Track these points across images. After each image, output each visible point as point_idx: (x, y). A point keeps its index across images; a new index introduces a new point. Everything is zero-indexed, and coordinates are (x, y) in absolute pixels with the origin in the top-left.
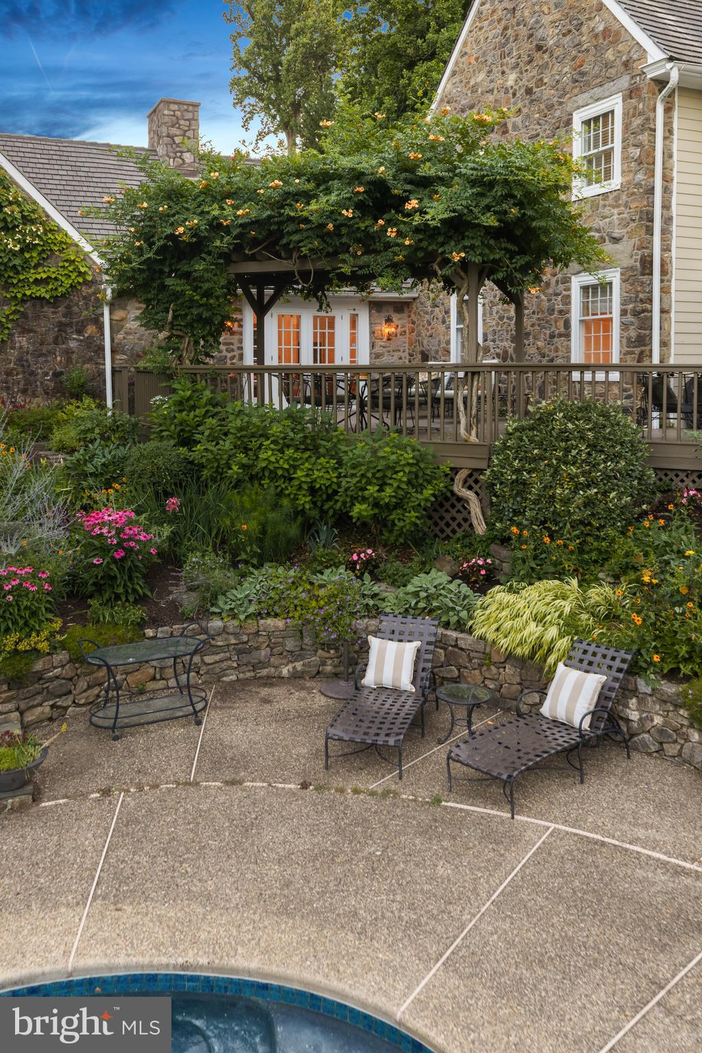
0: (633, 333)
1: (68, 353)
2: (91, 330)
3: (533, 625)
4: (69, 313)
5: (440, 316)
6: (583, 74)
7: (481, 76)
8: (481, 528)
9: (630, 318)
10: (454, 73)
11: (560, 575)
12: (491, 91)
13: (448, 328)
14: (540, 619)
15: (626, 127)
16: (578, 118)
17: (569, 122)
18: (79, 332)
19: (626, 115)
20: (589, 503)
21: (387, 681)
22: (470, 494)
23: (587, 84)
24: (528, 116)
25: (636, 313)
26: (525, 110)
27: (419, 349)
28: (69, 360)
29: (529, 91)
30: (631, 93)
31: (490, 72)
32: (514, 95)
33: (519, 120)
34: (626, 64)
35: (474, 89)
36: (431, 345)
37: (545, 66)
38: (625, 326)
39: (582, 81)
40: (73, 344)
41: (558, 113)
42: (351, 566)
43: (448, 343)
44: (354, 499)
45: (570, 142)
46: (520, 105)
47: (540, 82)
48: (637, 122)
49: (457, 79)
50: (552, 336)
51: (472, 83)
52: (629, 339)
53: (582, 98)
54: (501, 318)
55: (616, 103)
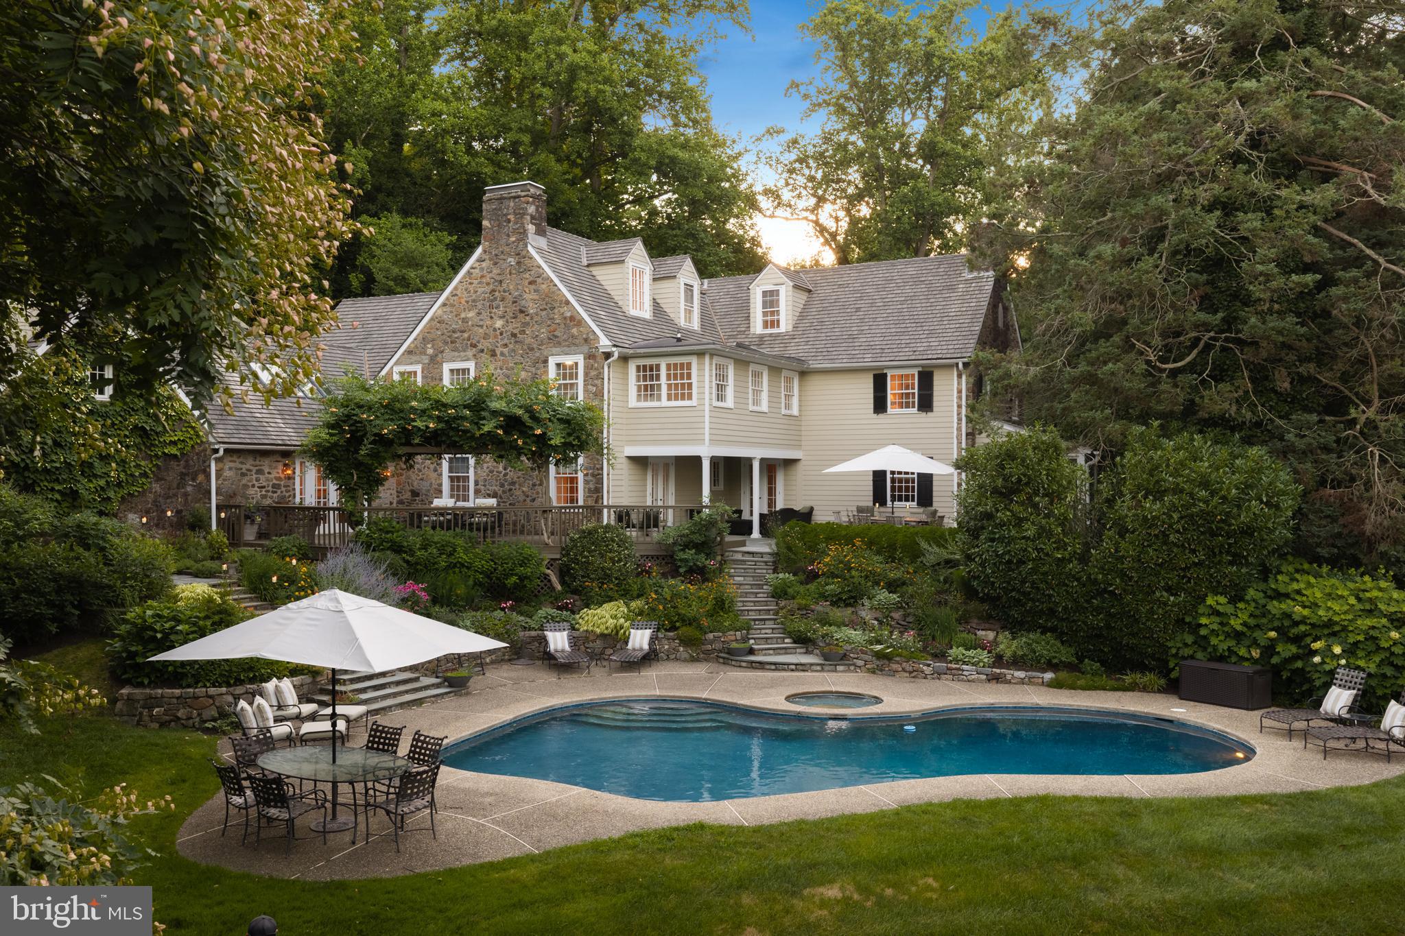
0: (592, 486)
1: (186, 495)
2: (201, 478)
3: (611, 621)
4: (187, 466)
5: (432, 467)
6: (556, 337)
7: (471, 314)
8: (559, 588)
9: (590, 478)
10: (444, 305)
11: (611, 599)
12: (481, 326)
13: (441, 475)
14: (614, 617)
15: (586, 374)
16: (552, 361)
17: (546, 361)
18: (194, 480)
19: (586, 367)
20: (620, 570)
21: (560, 647)
22: (549, 571)
23: (559, 343)
24: (514, 351)
25: (593, 475)
26: (511, 346)
27: (408, 488)
28: (186, 500)
29: (514, 335)
30: (590, 357)
31: (479, 314)
32: (501, 334)
33: (506, 350)
34: (586, 340)
35: (465, 320)
36: (424, 486)
37: (526, 324)
38: (586, 482)
39: (553, 340)
40: (189, 489)
41: (538, 354)
42: (503, 609)
43: (441, 485)
44: (507, 576)
45: (546, 372)
46: (506, 341)
47: (523, 332)
48: (593, 373)
49: (447, 309)
50: (534, 485)
51: (463, 315)
52: (589, 489)
53: (555, 350)
54: (491, 472)
55: (580, 358)
